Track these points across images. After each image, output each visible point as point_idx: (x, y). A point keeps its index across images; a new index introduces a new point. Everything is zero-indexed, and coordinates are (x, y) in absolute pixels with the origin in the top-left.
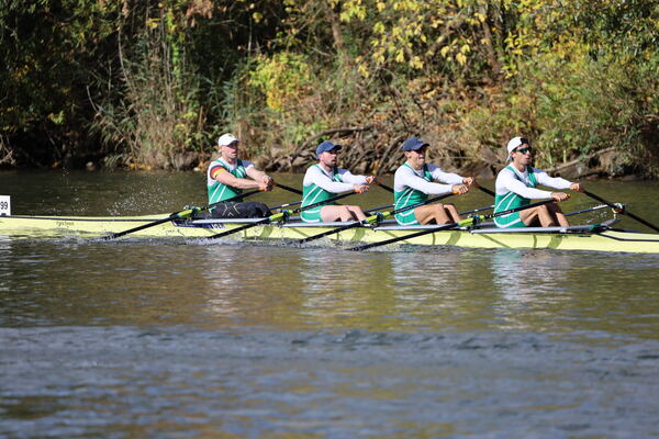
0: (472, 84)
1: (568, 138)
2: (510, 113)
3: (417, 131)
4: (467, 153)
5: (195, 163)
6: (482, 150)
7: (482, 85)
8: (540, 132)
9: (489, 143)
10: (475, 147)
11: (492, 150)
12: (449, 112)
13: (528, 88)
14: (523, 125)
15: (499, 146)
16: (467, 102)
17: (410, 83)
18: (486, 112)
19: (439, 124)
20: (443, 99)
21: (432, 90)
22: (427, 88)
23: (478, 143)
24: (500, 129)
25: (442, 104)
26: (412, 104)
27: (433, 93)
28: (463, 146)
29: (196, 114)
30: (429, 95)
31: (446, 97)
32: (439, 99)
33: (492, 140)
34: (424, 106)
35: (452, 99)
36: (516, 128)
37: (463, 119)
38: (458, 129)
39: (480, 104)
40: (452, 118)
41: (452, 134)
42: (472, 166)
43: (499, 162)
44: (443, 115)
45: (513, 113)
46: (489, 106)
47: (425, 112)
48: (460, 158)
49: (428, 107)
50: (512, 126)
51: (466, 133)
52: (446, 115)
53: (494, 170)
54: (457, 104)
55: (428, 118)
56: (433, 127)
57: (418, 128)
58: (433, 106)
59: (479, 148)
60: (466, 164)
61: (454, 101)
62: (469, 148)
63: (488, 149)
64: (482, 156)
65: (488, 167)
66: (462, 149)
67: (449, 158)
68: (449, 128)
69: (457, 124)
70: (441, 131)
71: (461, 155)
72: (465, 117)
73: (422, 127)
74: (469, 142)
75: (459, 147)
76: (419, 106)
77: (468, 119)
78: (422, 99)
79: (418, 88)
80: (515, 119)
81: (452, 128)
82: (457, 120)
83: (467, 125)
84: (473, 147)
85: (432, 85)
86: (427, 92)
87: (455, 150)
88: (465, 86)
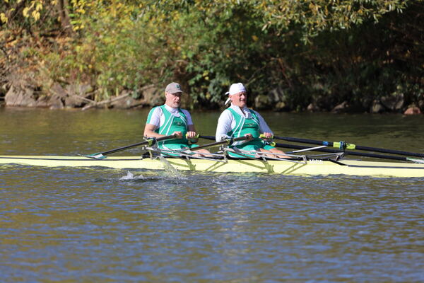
0: (45, 36)
1: (119, 77)
2: (75, 58)
3: (3, 72)
4: (44, 89)
6: (55, 87)
7: (54, 36)
8: (99, 73)
9: (60, 81)
10: (49, 84)
11: (63, 87)
12: (28, 57)
13: (89, 39)
14: (86, 67)
15: (68, 84)
16: (42, 49)
18: (58, 57)
19: (21, 66)
20: (23, 48)
21: (14, 39)
22: (11, 38)
23: (51, 81)
24: (68, 70)
25: (23, 50)
27: (15, 42)
28: (39, 83)
30: (12, 44)
31: (25, 45)
32: (20, 47)
33: (62, 78)
34: (9, 52)
35: (30, 46)
36: (81, 69)
37: (39, 62)
38: (36, 71)
39: (52, 51)
40: (31, 62)
41: (32, 74)
42: (47, 99)
43: (68, 96)
44: (23, 59)
45: (78, 58)
46: (60, 53)
47: (10, 57)
48: (38, 92)
49: (12, 53)
50: (78, 68)
51: (42, 73)
52: (26, 59)
53: (63, 102)
54: (34, 50)
55: (12, 61)
56: (16, 69)
57: (4, 69)
58: (16, 52)
59: (52, 85)
60: (41, 97)
61: (32, 48)
62: (44, 85)
63: (59, 86)
64: (55, 90)
65: (59, 100)
66: (39, 86)
67: (29, 92)
68: (28, 69)
69: (35, 67)
70: (22, 71)
71: (38, 90)
72: (41, 61)
73: (7, 68)
74: (44, 80)
75: (36, 84)
76: (4, 52)
77: (43, 62)
78: (7, 47)
79: (4, 38)
80: (80, 62)
81: (31, 69)
82: (35, 63)
83: (43, 67)
84: (47, 84)
85: (15, 35)
86: (11, 41)
87: (33, 86)
88: (40, 37)
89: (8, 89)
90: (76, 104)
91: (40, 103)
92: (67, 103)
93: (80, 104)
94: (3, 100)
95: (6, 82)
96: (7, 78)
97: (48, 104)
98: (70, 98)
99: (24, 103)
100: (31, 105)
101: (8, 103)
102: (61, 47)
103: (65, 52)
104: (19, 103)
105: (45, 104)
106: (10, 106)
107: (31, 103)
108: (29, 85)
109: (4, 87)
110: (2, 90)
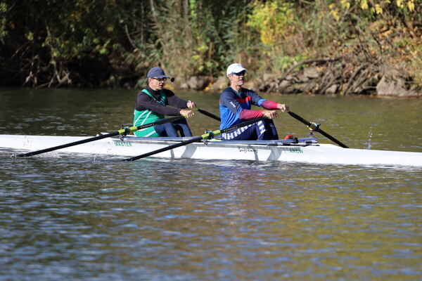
0: (419, 26)
3: (376, 62)
4: (416, 79)
5: (206, 84)
12: (401, 47)
16: (415, 39)
17: (371, 24)
19: (393, 56)
20: (396, 38)
21: (388, 29)
22: (385, 28)
25: (397, 40)
26: (373, 41)
27: (389, 32)
28: (411, 73)
29: (207, 48)
30: (386, 34)
31: (399, 35)
32: (393, 37)
34: (382, 43)
35: (404, 36)
37: (411, 52)
38: (408, 60)
40: (403, 52)
41: (403, 64)
42: (418, 89)
44: (396, 49)
47: (383, 47)
48: (409, 82)
49: (385, 43)
51: (414, 63)
52: (399, 49)
54: (407, 40)
55: (384, 51)
56: (388, 59)
57: (376, 59)
58: (389, 43)
60: (413, 87)
61: (405, 38)
62: (416, 75)
66: (411, 76)
67: (400, 82)
68: (400, 59)
69: (407, 57)
70: (395, 61)
71: (409, 80)
72: (414, 50)
73: (380, 58)
74: (416, 70)
75: (408, 74)
76: (378, 42)
77: (416, 52)
78: (380, 37)
79: (377, 28)
81: (403, 60)
82: (407, 53)
83: (415, 57)
84: (420, 74)
85: (389, 26)
86: (384, 32)
87: (405, 76)
88: (414, 27)
89: (380, 78)
91: (412, 93)
94: (375, 90)
95: (378, 72)
96: (380, 68)
97: (420, 95)
99: (395, 92)
100: (402, 95)
101: (380, 92)
104: (390, 93)
105: (416, 94)
106: (381, 95)
107: (403, 93)
108: (401, 75)
109: (376, 77)
110: (373, 79)
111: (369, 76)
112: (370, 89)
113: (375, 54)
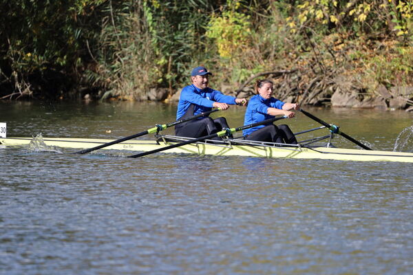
0: (371, 39)
2: (401, 61)
3: (331, 74)
4: (369, 91)
5: (165, 96)
6: (379, 89)
7: (380, 39)
9: (385, 83)
10: (374, 86)
11: (387, 88)
12: (355, 59)
14: (411, 70)
15: (393, 85)
16: (368, 52)
17: (326, 37)
18: (383, 59)
19: (347, 68)
20: (350, 51)
21: (343, 43)
22: (339, 41)
23: (376, 83)
24: (393, 72)
25: (351, 53)
26: (328, 53)
27: (343, 45)
28: (365, 85)
29: (166, 61)
30: (340, 47)
31: (353, 48)
32: (347, 50)
33: (387, 80)
34: (336, 55)
35: (357, 49)
36: (406, 71)
37: (365, 64)
38: (362, 73)
39: (378, 54)
40: (357, 64)
41: (359, 77)
42: (371, 100)
43: (392, 97)
44: (350, 61)
45: (404, 61)
46: (385, 56)
47: (337, 59)
48: (363, 94)
49: (339, 56)
50: (403, 70)
51: (368, 76)
52: (353, 62)
53: (388, 103)
54: (361, 53)
55: (339, 64)
56: (342, 71)
57: (331, 71)
58: (343, 55)
59: (377, 87)
60: (366, 98)
61: (358, 51)
62: (369, 87)
63: (384, 87)
64: (379, 92)
65: (384, 101)
66: (364, 87)
67: (354, 94)
68: (354, 72)
69: (361, 69)
70: (349, 73)
71: (363, 91)
72: (367, 63)
73: (333, 71)
74: (370, 82)
75: (362, 86)
76: (332, 54)
77: (369, 65)
78: (335, 50)
79: (332, 42)
80: (406, 65)
81: (357, 72)
82: (361, 65)
83: (368, 69)
84: (373, 86)
85: (343, 39)
86: (339, 44)
87: (358, 88)
88: (367, 41)
89: (334, 91)
90: (400, 105)
91: (365, 104)
92: (391, 104)
93: (404, 106)
94: (330, 101)
95: (332, 84)
96: (334, 80)
97: (373, 106)
98: (394, 99)
99: (349, 104)
100: (356, 106)
101: (334, 104)
102: (387, 50)
103: (391, 55)
104: (344, 104)
105: (369, 105)
106: (336, 107)
107: (357, 104)
108: (354, 86)
109: (331, 88)
110: (328, 91)
111: (324, 88)
112: (325, 101)
113: (330, 67)
